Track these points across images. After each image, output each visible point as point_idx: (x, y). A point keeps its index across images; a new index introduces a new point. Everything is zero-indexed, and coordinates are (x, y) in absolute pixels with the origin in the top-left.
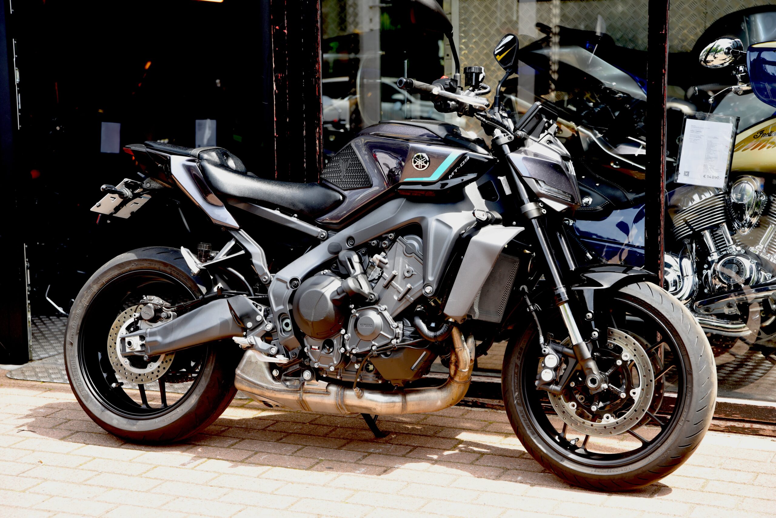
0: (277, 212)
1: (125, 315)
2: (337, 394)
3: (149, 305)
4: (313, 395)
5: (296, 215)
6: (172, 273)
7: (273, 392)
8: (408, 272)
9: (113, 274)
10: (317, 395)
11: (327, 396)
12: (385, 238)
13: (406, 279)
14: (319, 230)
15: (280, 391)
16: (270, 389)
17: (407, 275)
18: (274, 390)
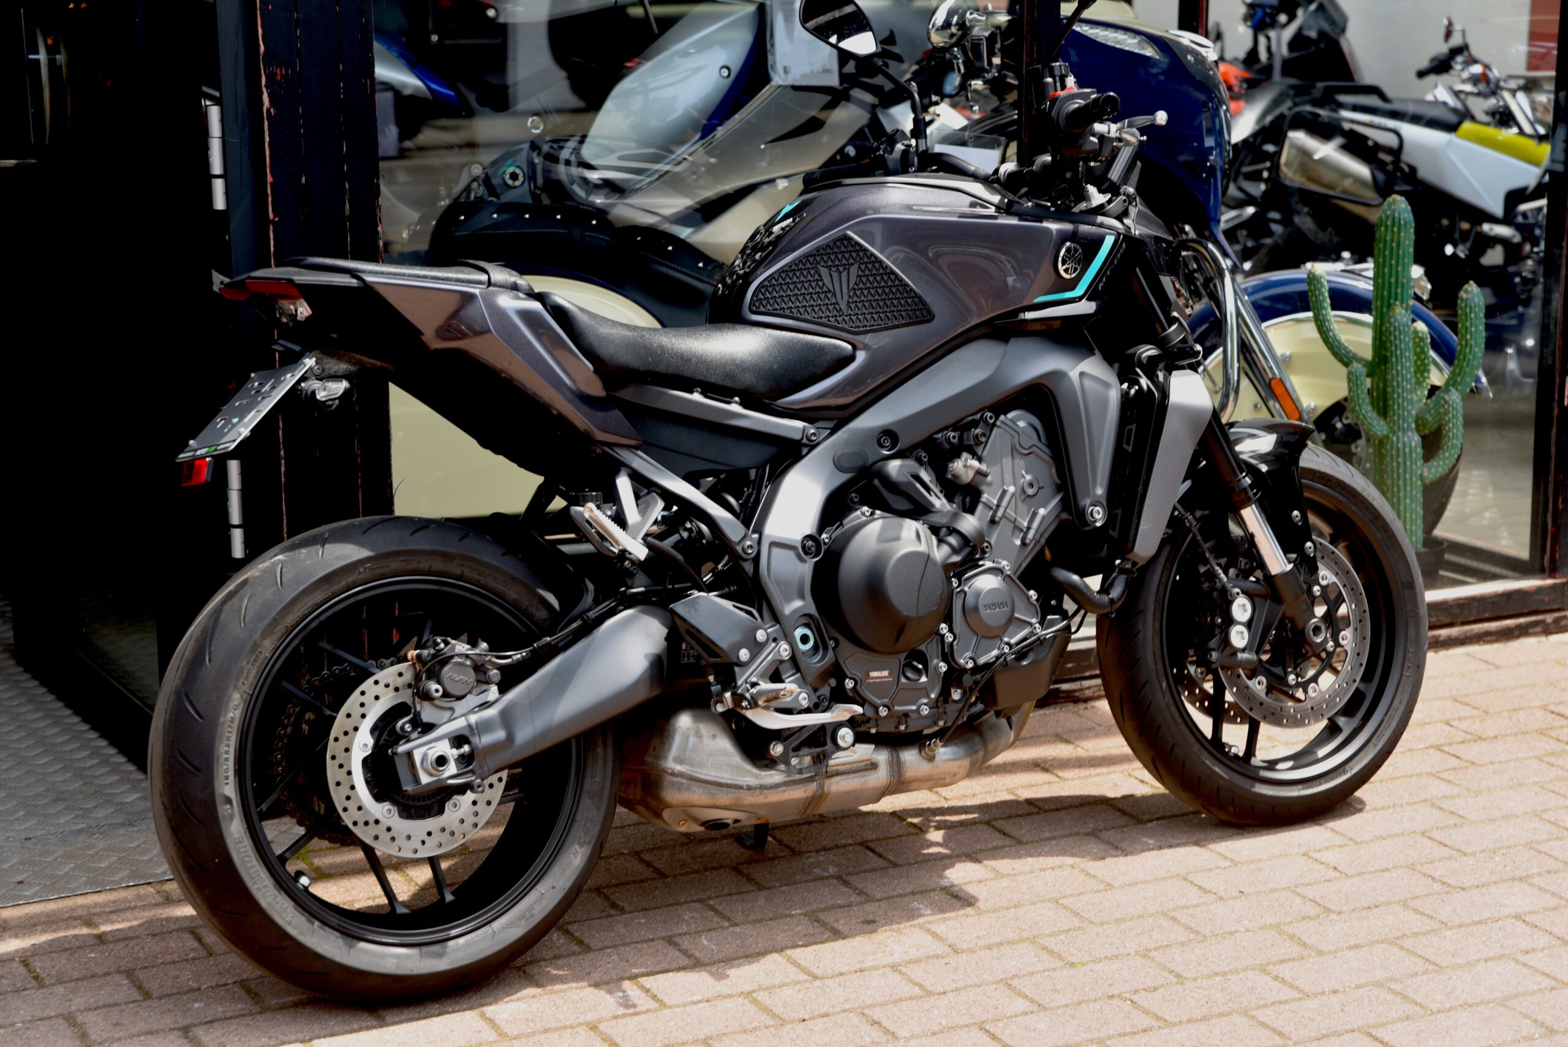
0: (696, 397)
1: (363, 699)
2: (891, 764)
3: (456, 659)
4: (844, 777)
5: (737, 399)
6: (467, 573)
7: (761, 794)
8: (1031, 485)
9: (310, 604)
10: (852, 776)
11: (872, 772)
12: (975, 424)
13: (1028, 500)
14: (799, 424)
15: (777, 786)
16: (756, 788)
17: (1030, 491)
18: (763, 788)
